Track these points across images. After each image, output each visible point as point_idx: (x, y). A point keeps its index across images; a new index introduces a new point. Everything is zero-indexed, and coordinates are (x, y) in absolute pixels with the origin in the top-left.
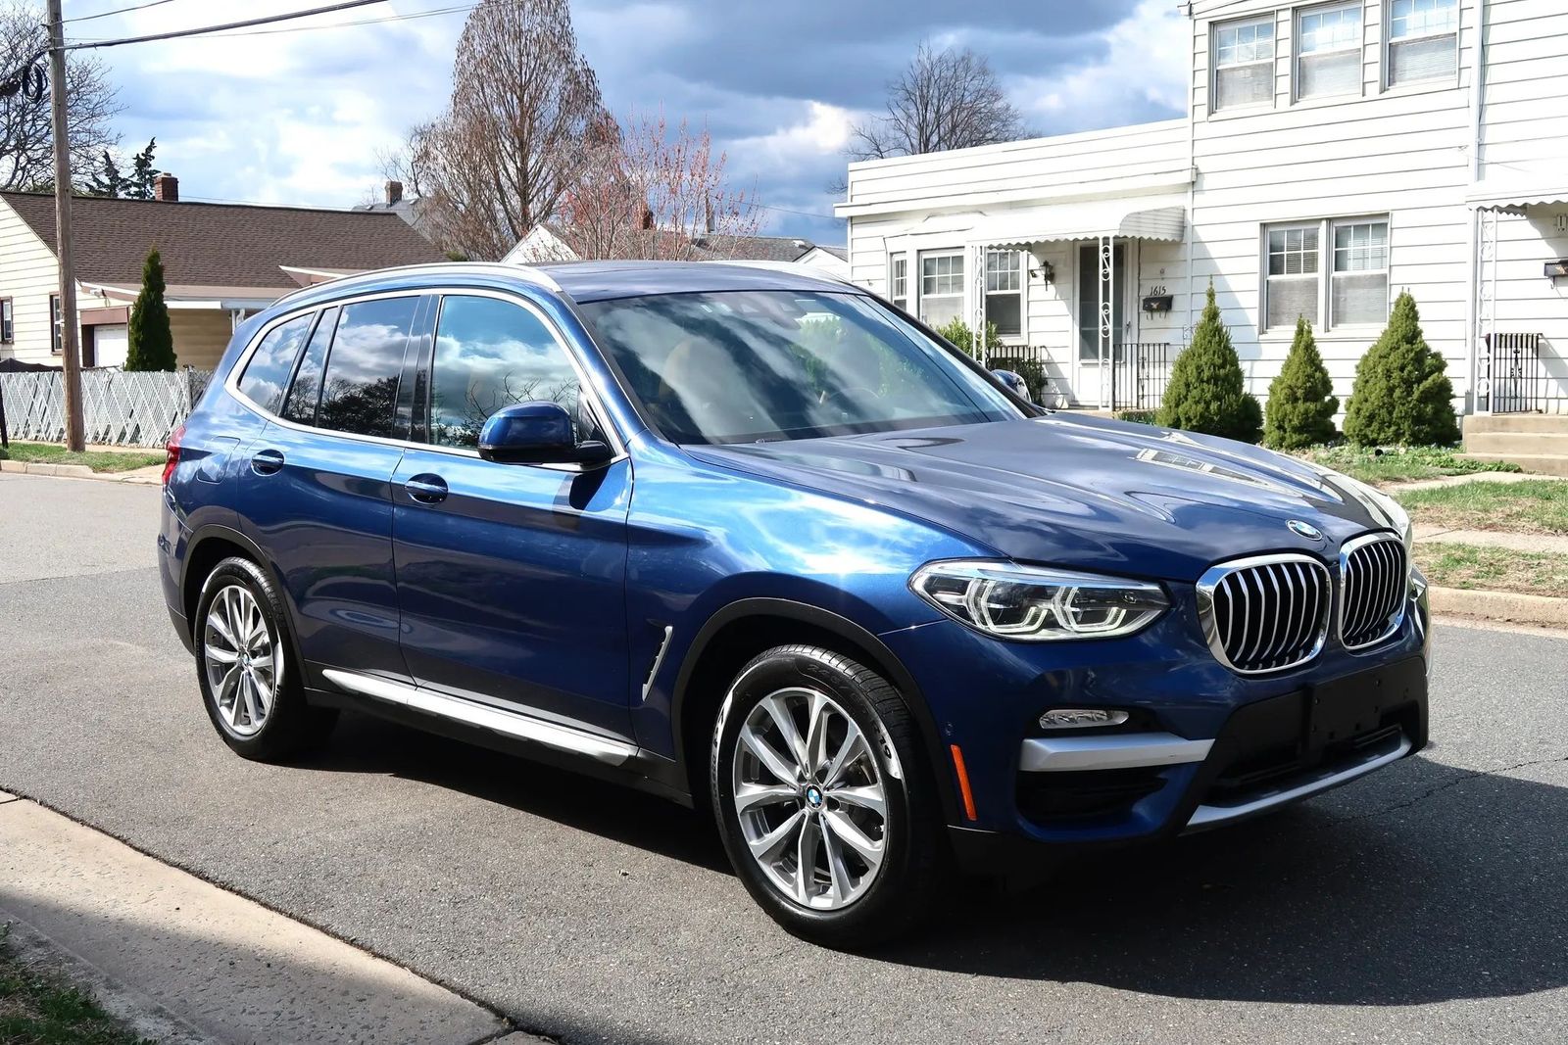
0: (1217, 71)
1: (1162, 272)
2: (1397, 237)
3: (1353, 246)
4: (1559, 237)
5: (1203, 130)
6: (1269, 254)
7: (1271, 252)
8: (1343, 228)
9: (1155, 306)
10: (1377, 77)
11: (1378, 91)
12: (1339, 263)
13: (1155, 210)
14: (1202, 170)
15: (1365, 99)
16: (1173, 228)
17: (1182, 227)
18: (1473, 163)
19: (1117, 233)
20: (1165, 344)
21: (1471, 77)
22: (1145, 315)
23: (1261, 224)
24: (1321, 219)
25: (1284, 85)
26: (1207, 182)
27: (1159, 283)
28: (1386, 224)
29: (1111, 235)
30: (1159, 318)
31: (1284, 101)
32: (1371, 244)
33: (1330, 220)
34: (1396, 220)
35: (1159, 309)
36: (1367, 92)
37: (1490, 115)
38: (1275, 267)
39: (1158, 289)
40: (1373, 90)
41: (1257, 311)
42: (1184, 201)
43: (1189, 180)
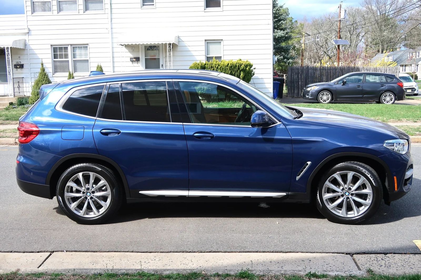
0: (33, 2)
1: (19, 57)
2: (91, 50)
3: (78, 52)
4: (133, 52)
5: (30, 18)
6: (53, 53)
7: (54, 53)
8: (75, 47)
9: (18, 67)
10: (82, 8)
11: (83, 12)
12: (74, 56)
13: (19, 40)
14: (30, 29)
15: (79, 14)
16: (24, 45)
17: (25, 45)
18: (110, 32)
19: (11, 46)
20: (23, 78)
21: (108, 11)
22: (15, 70)
23: (51, 45)
24: (69, 45)
25: (55, 8)
26: (32, 33)
27: (18, 60)
28: (87, 47)
29: (9, 47)
30: (19, 70)
31: (55, 12)
32: (83, 51)
33: (71, 45)
34: (90, 46)
35: (19, 68)
36: (80, 12)
37: (114, 21)
38: (55, 57)
39: (18, 62)
40: (81, 12)
41: (51, 69)
42: (26, 37)
43: (27, 32)
